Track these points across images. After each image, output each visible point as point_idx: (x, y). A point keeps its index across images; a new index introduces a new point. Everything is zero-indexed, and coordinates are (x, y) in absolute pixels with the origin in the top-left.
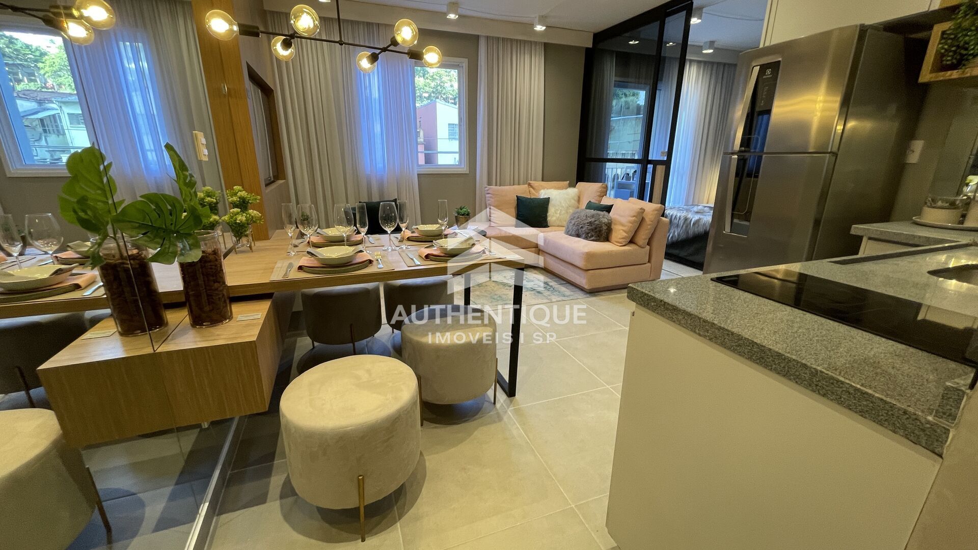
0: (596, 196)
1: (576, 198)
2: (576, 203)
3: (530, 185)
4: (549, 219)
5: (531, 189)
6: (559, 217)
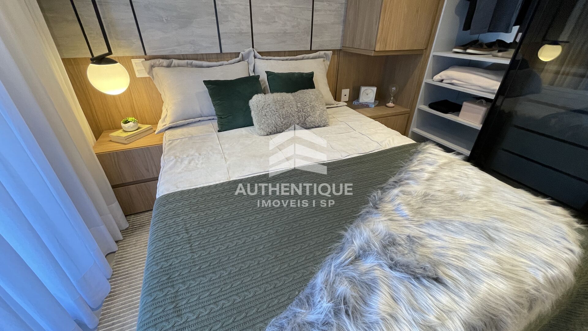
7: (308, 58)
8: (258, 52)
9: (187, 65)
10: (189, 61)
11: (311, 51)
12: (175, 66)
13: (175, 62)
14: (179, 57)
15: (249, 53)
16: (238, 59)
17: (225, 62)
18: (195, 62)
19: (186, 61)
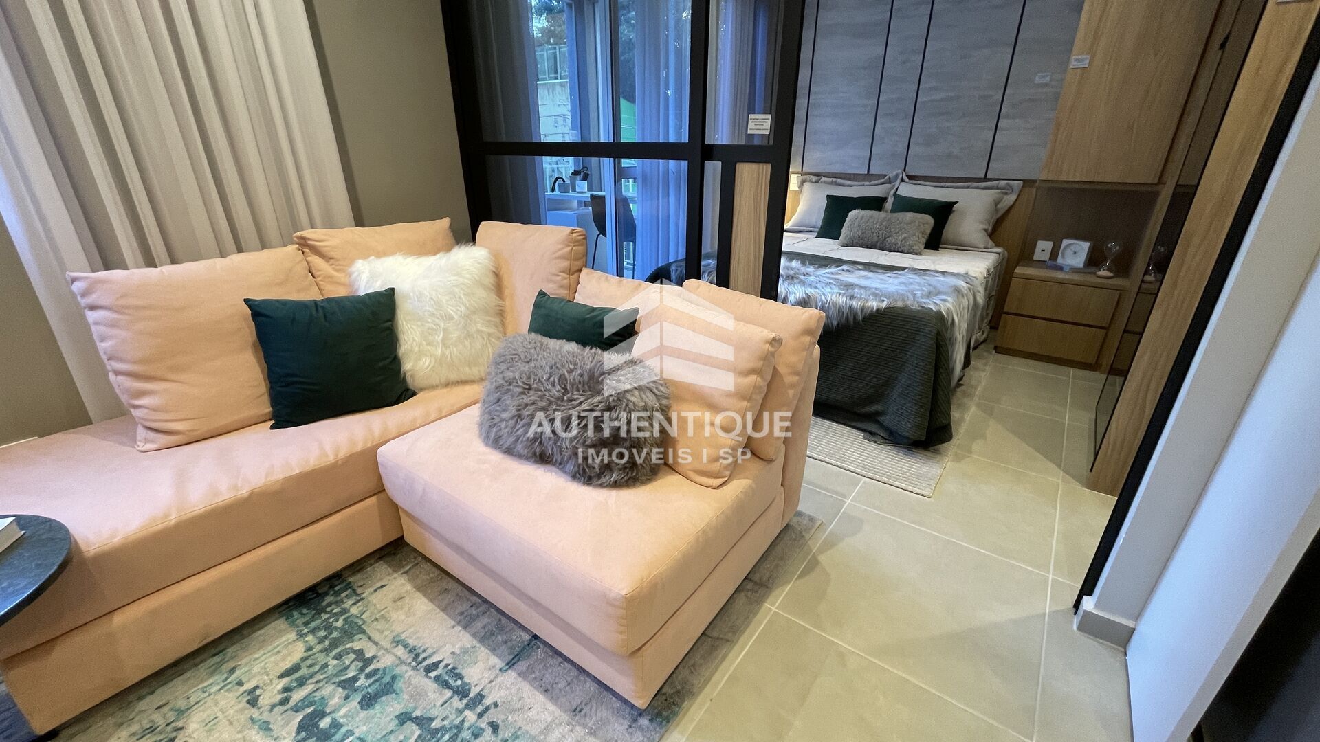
0: (554, 270)
1: (489, 280)
2: (493, 299)
3: (304, 243)
4: (408, 366)
5: (316, 260)
6: (443, 354)
7: (977, 188)
8: (907, 176)
9: (832, 183)
10: (834, 179)
11: (985, 179)
12: (821, 183)
13: (823, 179)
14: (827, 176)
15: (897, 176)
16: (882, 181)
17: (867, 183)
18: (839, 181)
19: (831, 179)
